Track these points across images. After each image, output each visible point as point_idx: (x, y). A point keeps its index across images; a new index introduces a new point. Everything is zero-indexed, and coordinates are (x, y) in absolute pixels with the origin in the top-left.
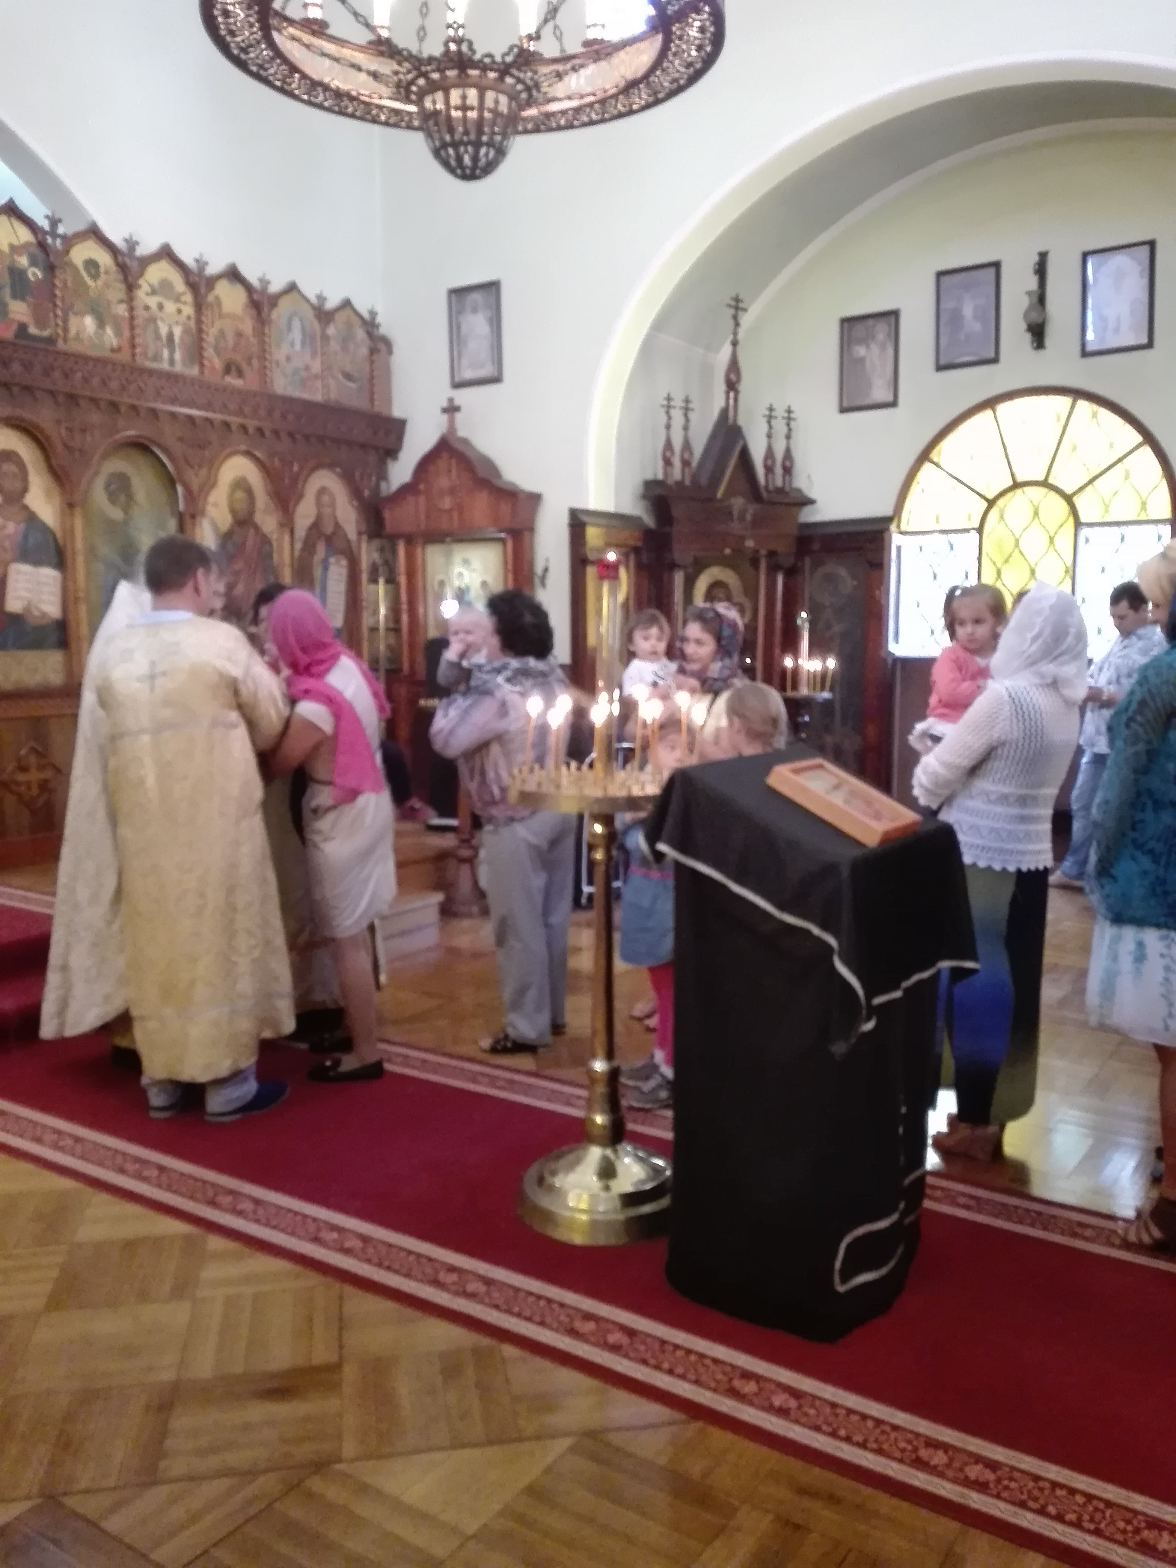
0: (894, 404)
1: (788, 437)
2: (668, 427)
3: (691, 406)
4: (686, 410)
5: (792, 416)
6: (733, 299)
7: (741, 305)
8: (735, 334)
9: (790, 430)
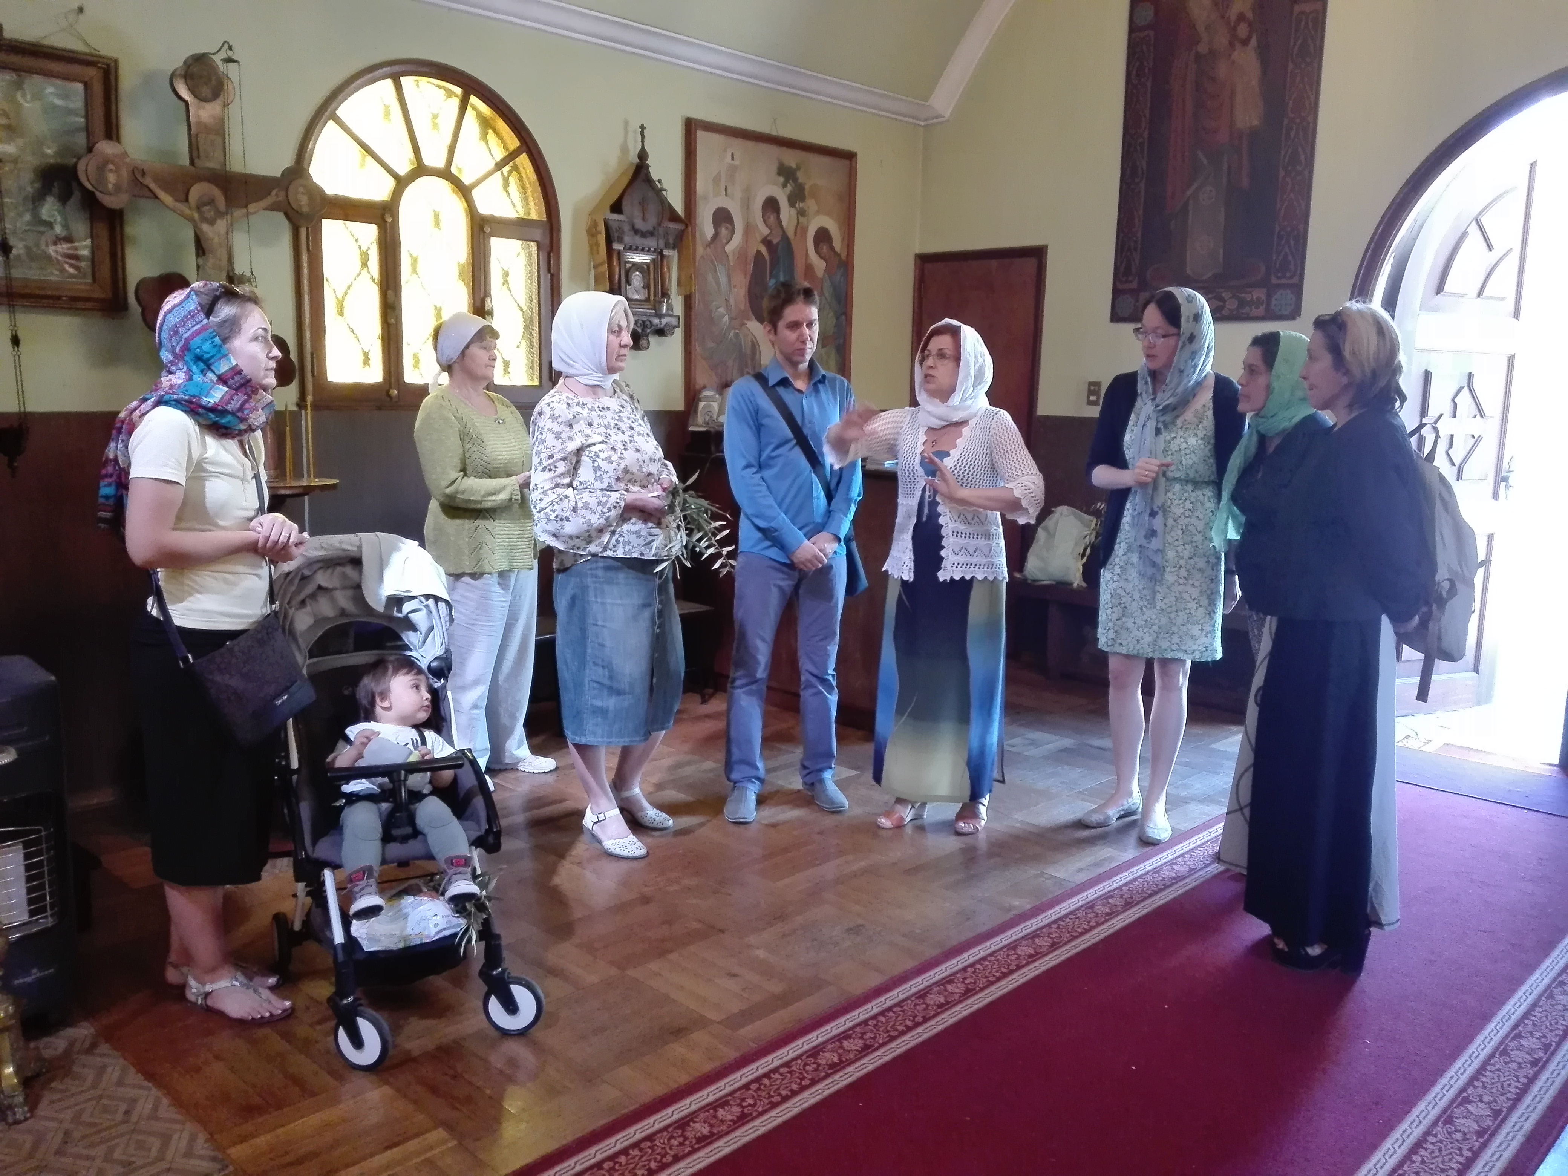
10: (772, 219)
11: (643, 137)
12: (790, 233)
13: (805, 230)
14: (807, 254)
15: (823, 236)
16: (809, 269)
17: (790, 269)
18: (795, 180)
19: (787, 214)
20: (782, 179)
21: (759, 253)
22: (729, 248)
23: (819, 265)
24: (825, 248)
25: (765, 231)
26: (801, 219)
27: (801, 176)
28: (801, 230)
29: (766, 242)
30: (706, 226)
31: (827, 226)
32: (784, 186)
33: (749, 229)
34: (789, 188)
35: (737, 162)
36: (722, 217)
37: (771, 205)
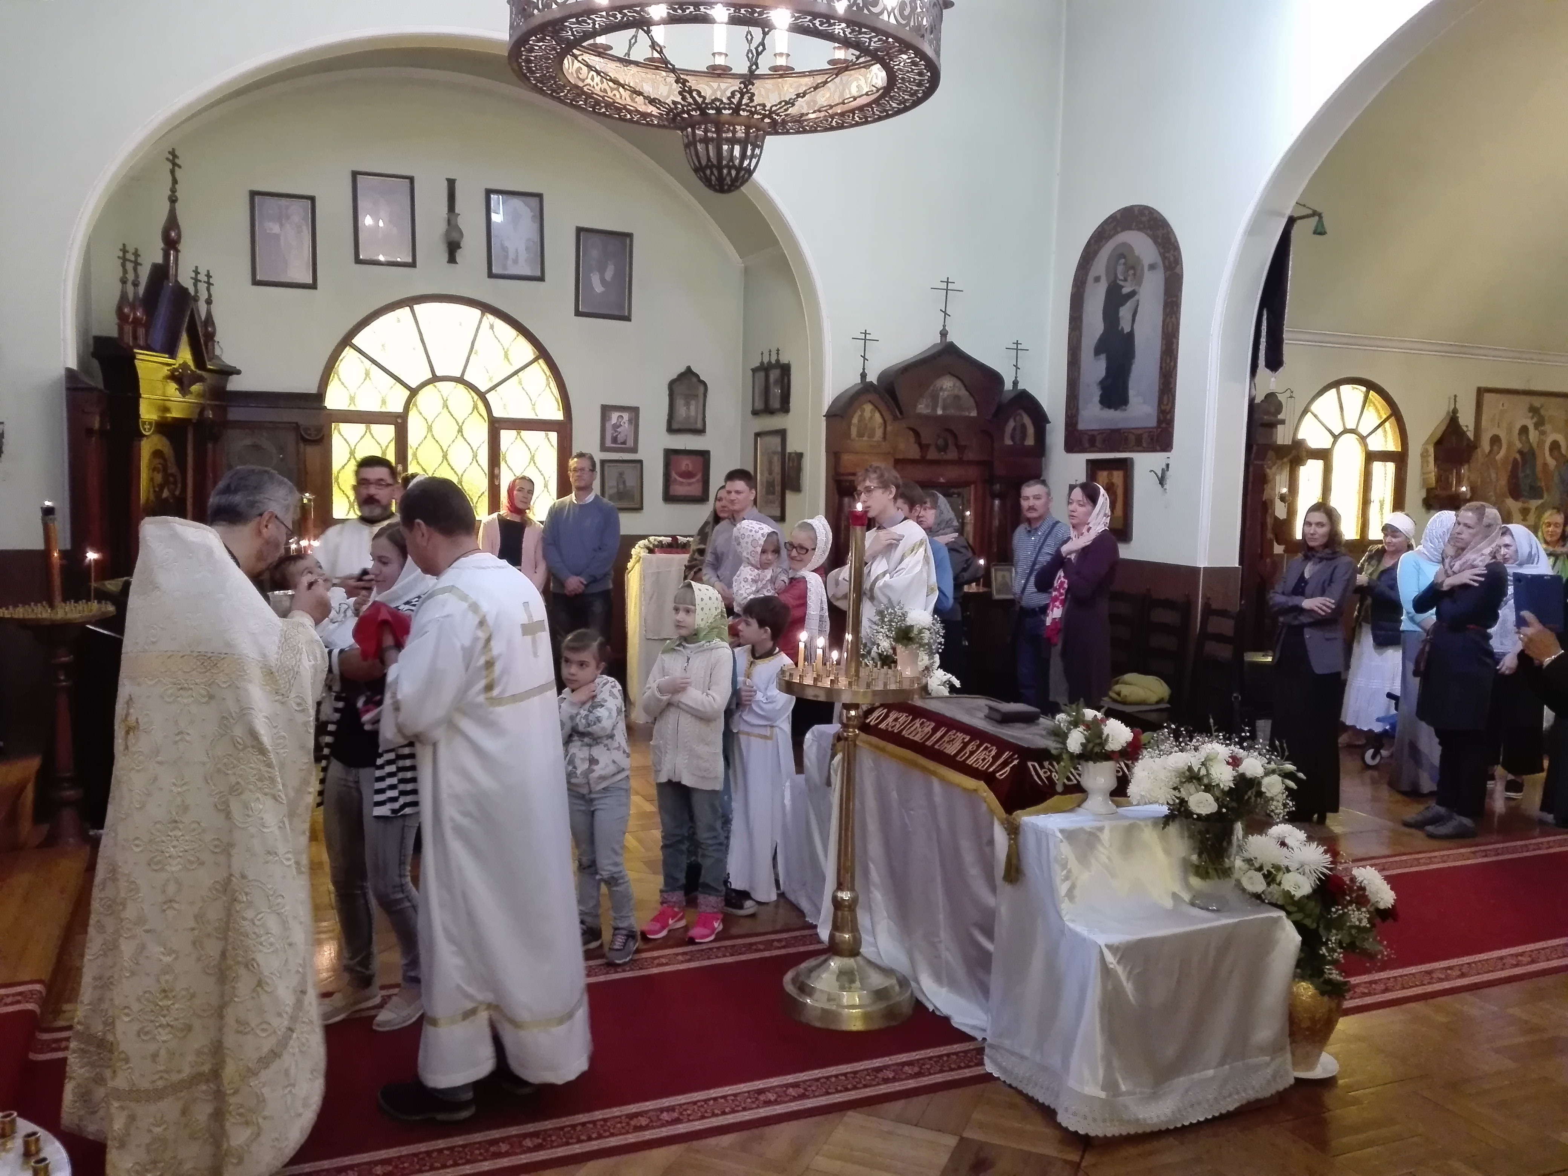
0: (313, 286)
1: (209, 302)
2: (124, 281)
3: (140, 260)
4: (136, 264)
5: (211, 281)
6: (169, 152)
7: (177, 161)
8: (173, 190)
9: (210, 295)
10: (1524, 438)
11: (1455, 401)
12: (1535, 445)
13: (1544, 442)
14: (1545, 458)
15: (1555, 446)
16: (1545, 465)
17: (1534, 467)
18: (1539, 414)
19: (1533, 435)
20: (1531, 414)
21: (1515, 460)
22: (1499, 457)
23: (1552, 463)
24: (1556, 453)
25: (1519, 445)
26: (1542, 437)
27: (1543, 412)
28: (1541, 443)
29: (1520, 452)
30: (1485, 445)
31: (1558, 439)
32: (1532, 418)
33: (1510, 444)
34: (1535, 420)
35: (1505, 408)
36: (1495, 440)
37: (1524, 430)
